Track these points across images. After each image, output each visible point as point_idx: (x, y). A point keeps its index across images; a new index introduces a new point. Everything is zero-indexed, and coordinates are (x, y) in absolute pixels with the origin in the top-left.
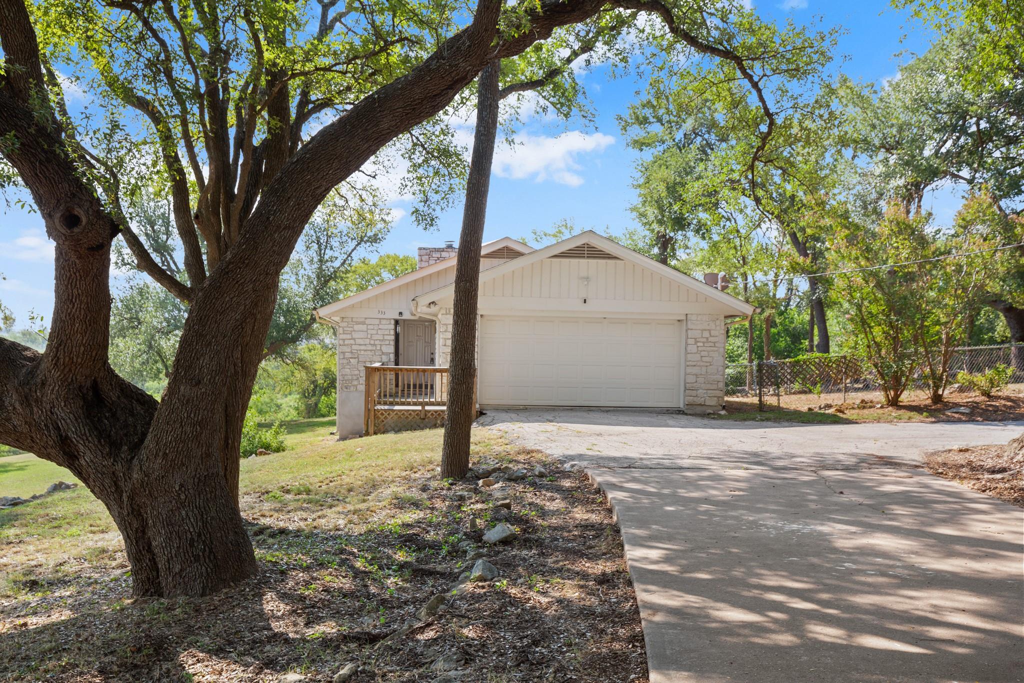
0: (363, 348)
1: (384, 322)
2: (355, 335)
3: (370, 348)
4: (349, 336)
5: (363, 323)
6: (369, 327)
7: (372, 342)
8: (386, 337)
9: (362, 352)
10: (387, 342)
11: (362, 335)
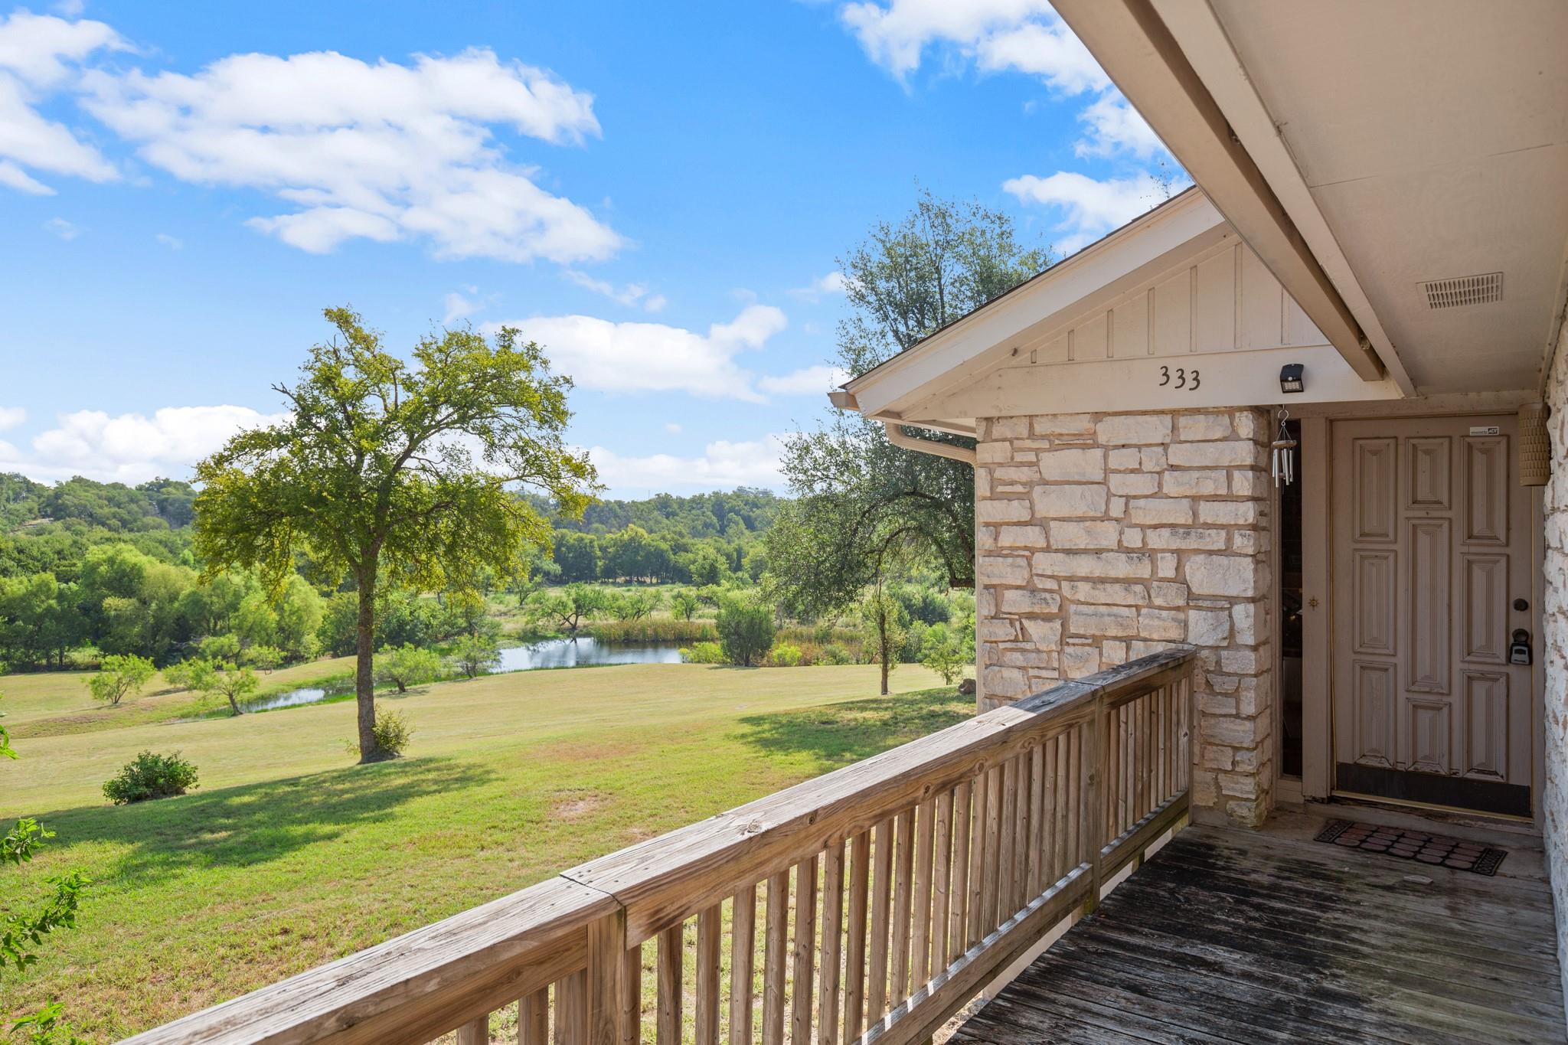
0: (1085, 566)
1: (1194, 428)
2: (1048, 504)
3: (1121, 567)
4: (1017, 511)
5: (1086, 442)
6: (1117, 459)
7: (1133, 538)
8: (1208, 512)
9: (1084, 591)
10: (1218, 540)
11: (1078, 501)
